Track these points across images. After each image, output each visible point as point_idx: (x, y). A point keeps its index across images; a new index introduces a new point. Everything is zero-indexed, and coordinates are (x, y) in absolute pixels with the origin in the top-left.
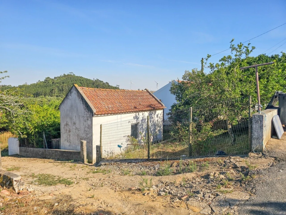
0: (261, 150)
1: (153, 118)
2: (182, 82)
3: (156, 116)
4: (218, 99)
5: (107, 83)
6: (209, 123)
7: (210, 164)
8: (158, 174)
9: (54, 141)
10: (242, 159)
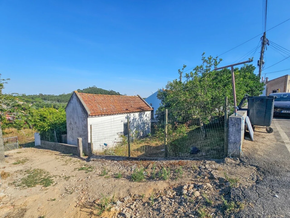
0: (238, 155)
1: (142, 118)
2: (166, 90)
3: (145, 116)
4: (193, 102)
5: (118, 93)
6: (184, 125)
7: (184, 169)
8: (131, 178)
9: (63, 136)
10: (218, 165)
